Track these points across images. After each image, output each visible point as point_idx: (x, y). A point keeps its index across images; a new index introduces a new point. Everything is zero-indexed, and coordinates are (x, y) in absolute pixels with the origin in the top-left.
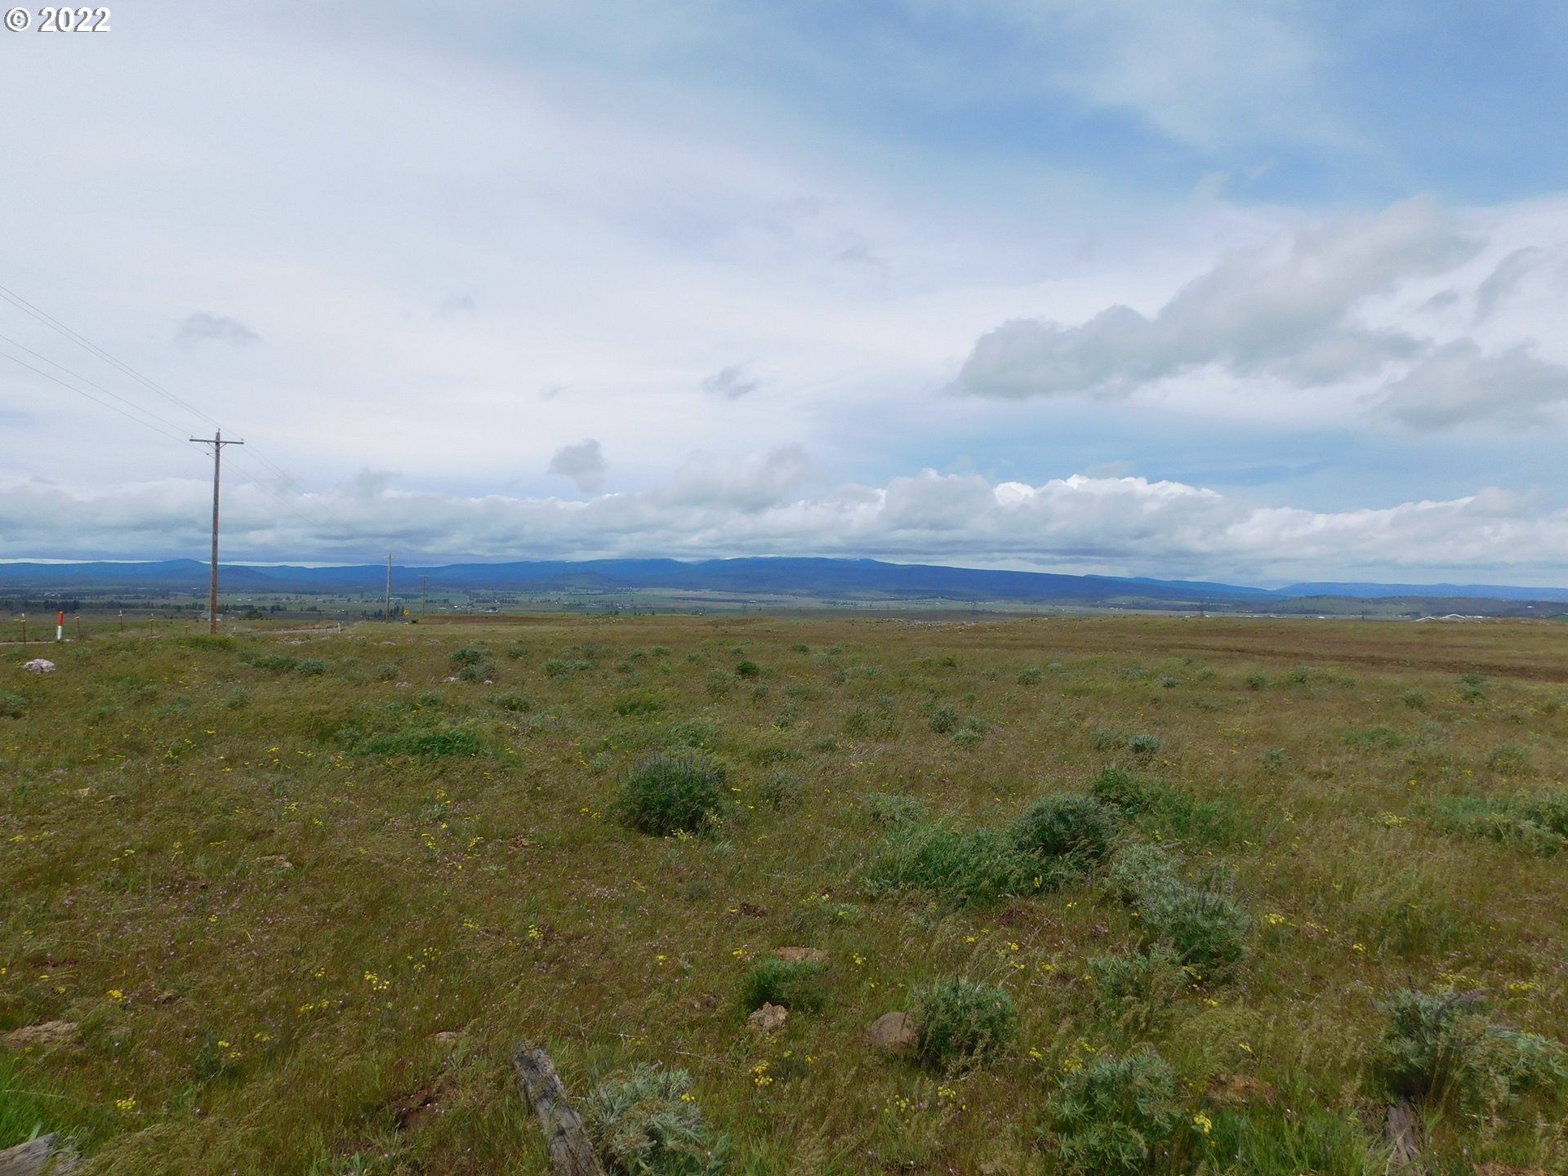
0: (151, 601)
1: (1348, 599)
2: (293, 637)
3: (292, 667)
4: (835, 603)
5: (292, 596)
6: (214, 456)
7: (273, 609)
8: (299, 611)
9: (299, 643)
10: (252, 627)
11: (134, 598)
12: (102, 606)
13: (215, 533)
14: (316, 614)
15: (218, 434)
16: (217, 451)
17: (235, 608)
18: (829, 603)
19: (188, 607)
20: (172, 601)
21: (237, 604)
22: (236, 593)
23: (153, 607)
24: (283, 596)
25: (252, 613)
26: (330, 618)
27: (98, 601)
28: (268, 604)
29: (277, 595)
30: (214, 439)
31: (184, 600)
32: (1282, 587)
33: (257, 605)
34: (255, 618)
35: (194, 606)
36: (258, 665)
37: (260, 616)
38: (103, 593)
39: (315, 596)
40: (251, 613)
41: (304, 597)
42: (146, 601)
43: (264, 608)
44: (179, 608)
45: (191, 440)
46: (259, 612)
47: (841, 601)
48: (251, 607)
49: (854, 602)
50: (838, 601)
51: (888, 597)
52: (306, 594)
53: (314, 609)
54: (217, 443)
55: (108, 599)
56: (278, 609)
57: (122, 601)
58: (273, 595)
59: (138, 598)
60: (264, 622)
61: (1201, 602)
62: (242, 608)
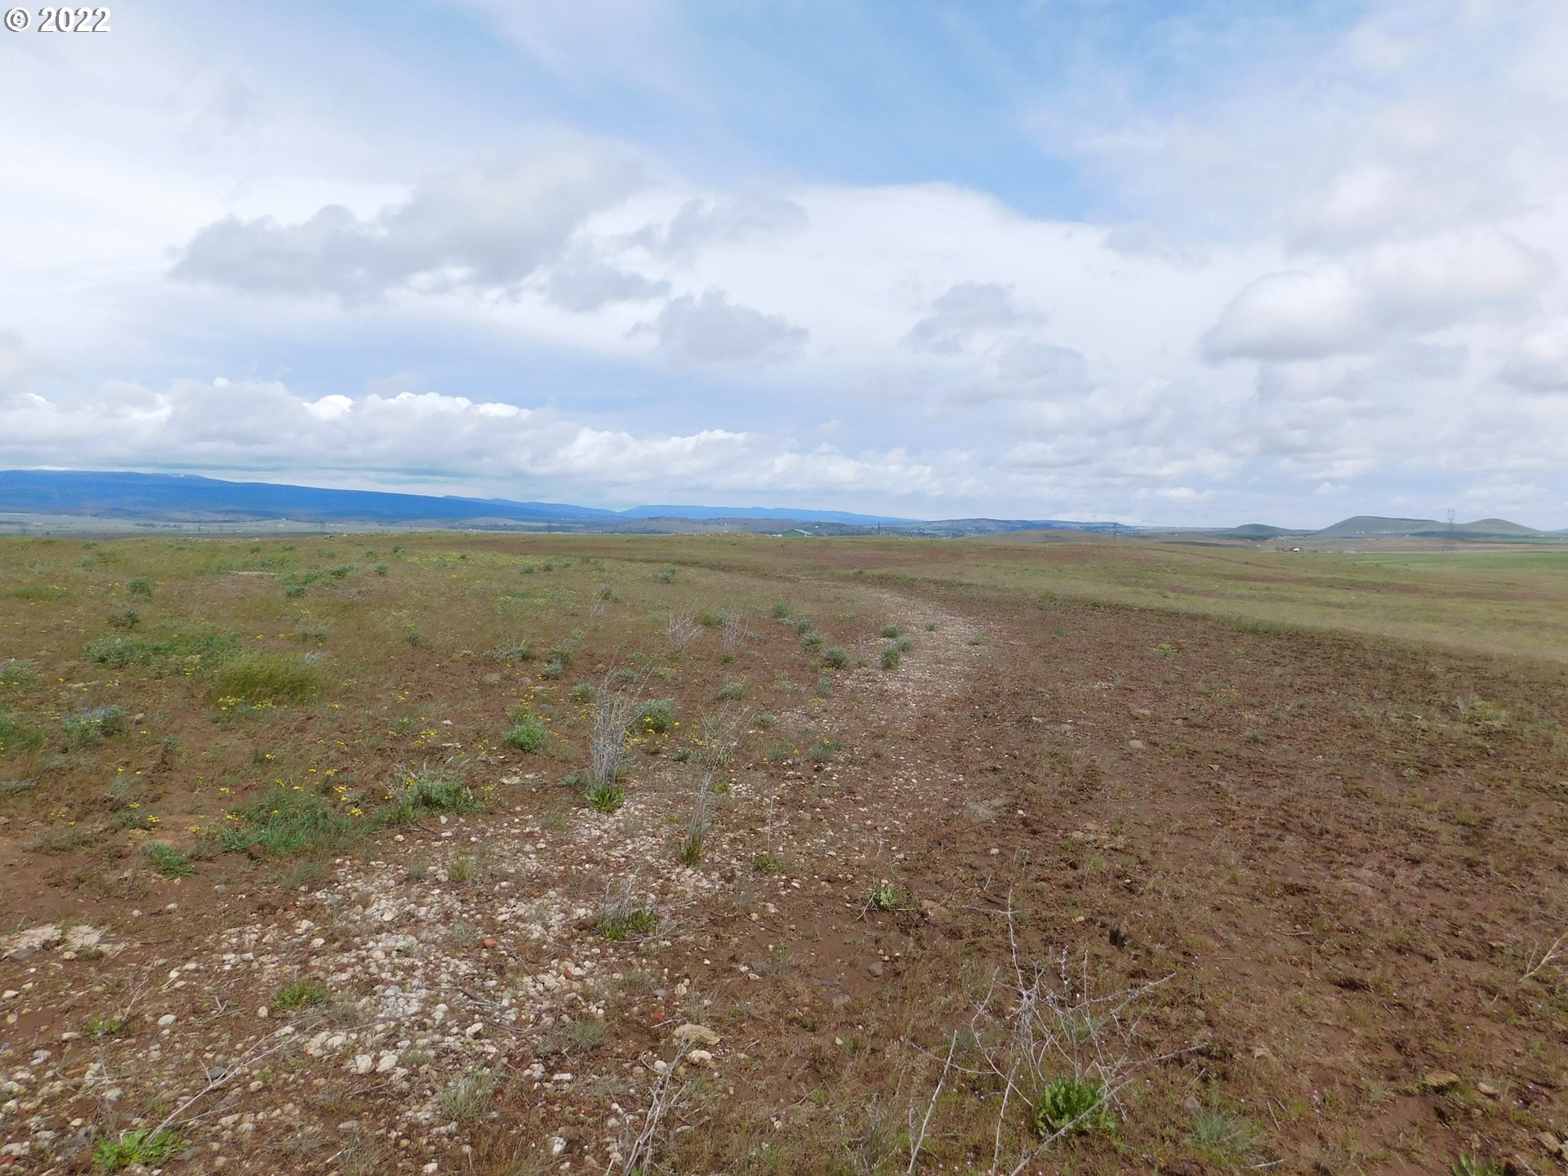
1: (683, 520)
4: (153, 526)
18: (145, 525)
32: (628, 509)
47: (162, 524)
49: (177, 524)
50: (158, 523)
51: (220, 519)
61: (549, 522)
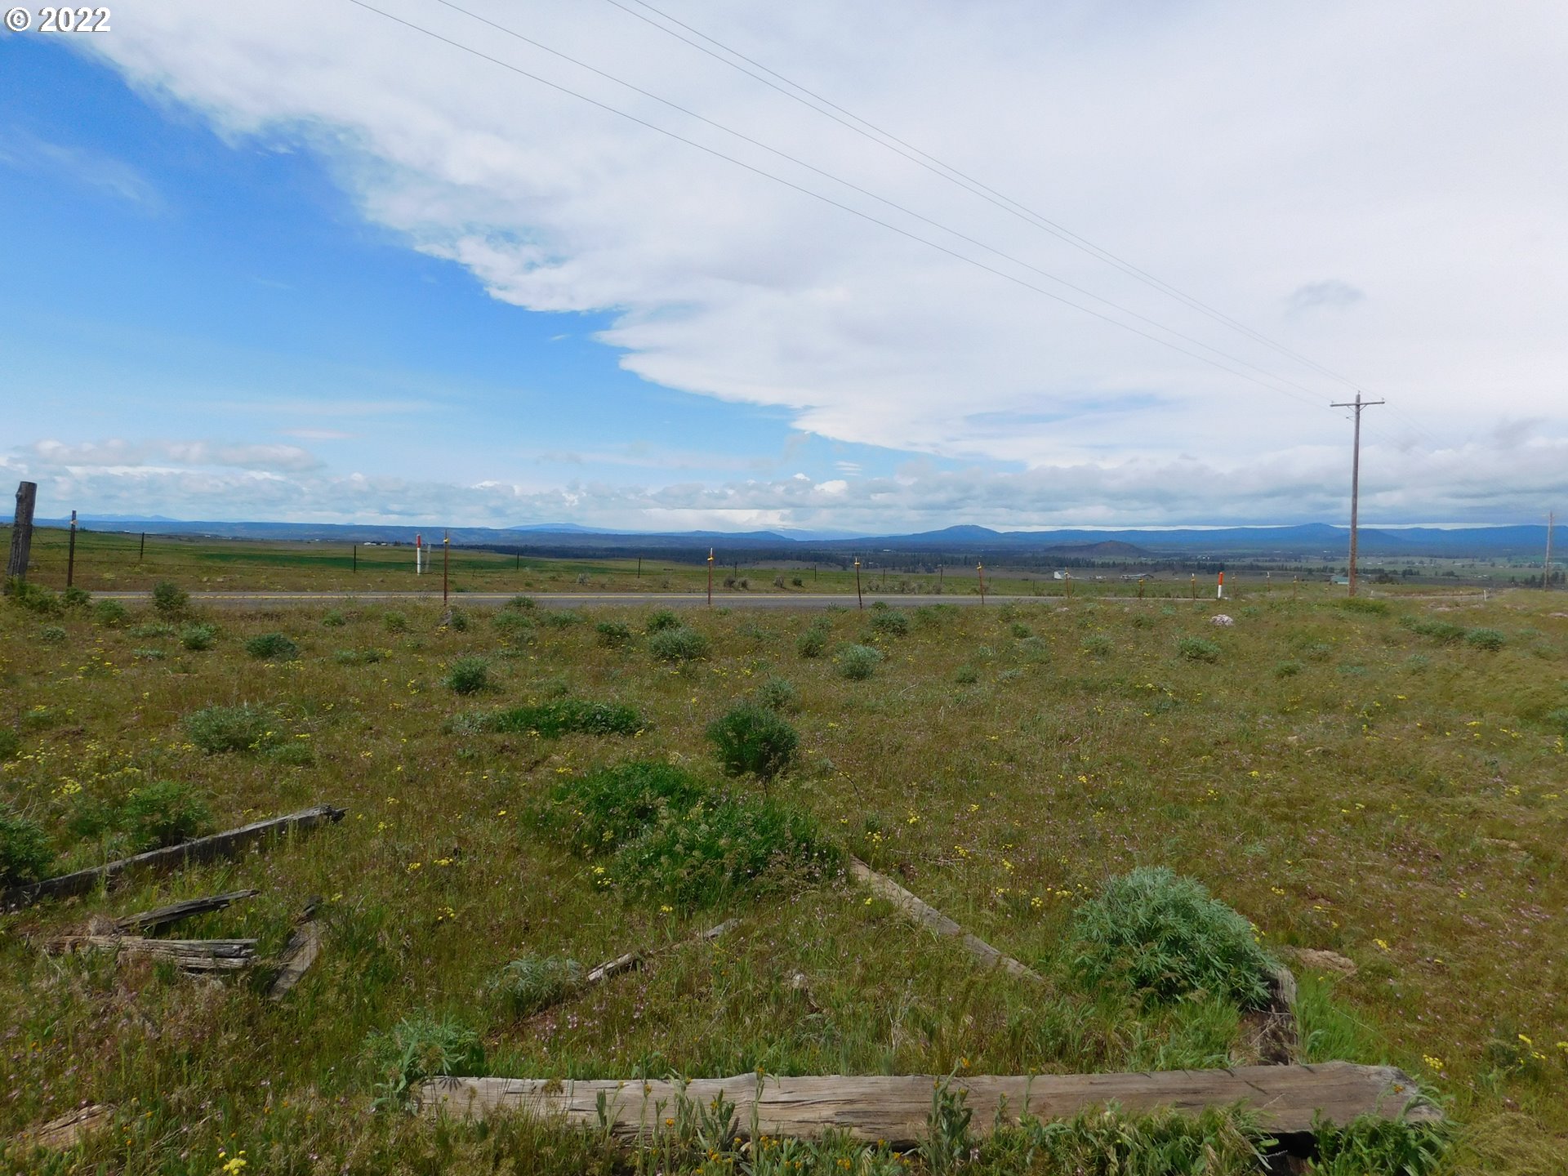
0: (1285, 564)
2: (1440, 603)
3: (1460, 635)
5: (1427, 560)
6: (1354, 419)
7: (1405, 573)
8: (1433, 576)
9: (1447, 609)
10: (1386, 591)
11: (1270, 561)
12: (1244, 568)
13: (1355, 496)
14: (1452, 580)
15: (1358, 398)
16: (1358, 413)
17: (1366, 571)
19: (1318, 570)
20: (1304, 564)
21: (1368, 568)
22: (1366, 556)
23: (1286, 569)
24: (1416, 560)
25: (1383, 577)
26: (1469, 584)
27: (1239, 563)
28: (1401, 568)
29: (1410, 559)
30: (1354, 402)
31: (1316, 563)
33: (1388, 569)
34: (1385, 582)
35: (1325, 569)
36: (1419, 631)
37: (1391, 581)
38: (1244, 556)
39: (1452, 561)
40: (1380, 578)
41: (1440, 561)
42: (1280, 564)
43: (1395, 572)
44: (1310, 571)
45: (1332, 406)
46: (1390, 576)
48: (1381, 571)
52: (1441, 557)
53: (1451, 574)
54: (1358, 406)
55: (1248, 561)
56: (1411, 573)
57: (1260, 564)
58: (1406, 559)
59: (1274, 561)
60: (1395, 587)
62: (1374, 571)
